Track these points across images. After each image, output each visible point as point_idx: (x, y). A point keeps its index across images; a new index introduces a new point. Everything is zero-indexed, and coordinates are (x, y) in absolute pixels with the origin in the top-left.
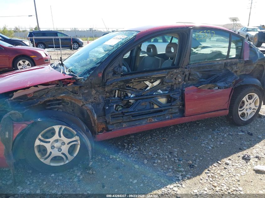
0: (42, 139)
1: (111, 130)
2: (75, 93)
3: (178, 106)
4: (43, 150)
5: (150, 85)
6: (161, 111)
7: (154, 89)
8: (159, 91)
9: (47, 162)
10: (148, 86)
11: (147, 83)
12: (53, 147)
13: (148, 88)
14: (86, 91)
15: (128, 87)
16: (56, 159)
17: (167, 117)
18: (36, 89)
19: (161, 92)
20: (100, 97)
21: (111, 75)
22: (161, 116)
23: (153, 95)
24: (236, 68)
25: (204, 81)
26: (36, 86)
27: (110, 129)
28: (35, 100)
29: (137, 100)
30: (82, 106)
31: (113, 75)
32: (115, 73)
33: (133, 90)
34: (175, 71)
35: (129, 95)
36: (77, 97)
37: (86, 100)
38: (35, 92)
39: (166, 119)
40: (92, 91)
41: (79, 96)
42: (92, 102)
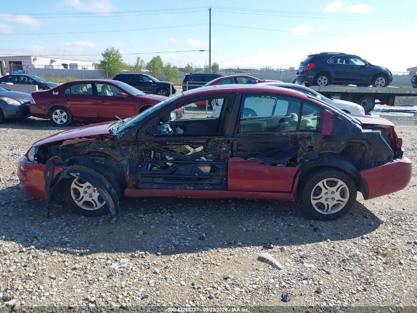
0: (77, 183)
1: (140, 189)
2: (113, 147)
3: (221, 178)
4: (77, 193)
5: (192, 150)
6: (201, 179)
7: (197, 155)
8: (203, 158)
9: (80, 204)
10: (189, 151)
11: (188, 148)
12: (85, 192)
13: (190, 153)
14: (124, 148)
15: (166, 149)
16: (87, 203)
17: (206, 188)
18: (81, 140)
19: (205, 159)
20: (136, 155)
21: (143, 134)
22: (199, 184)
23: (194, 161)
24: (309, 142)
25: (260, 154)
26: (80, 138)
27: (140, 187)
28: (80, 149)
29: (174, 164)
30: (120, 161)
31: (145, 135)
32: (147, 133)
33: (172, 153)
34: (217, 138)
35: (167, 157)
36: (115, 152)
37: (123, 156)
38: (79, 143)
39: (204, 189)
40: (129, 148)
41: (117, 151)
42: (129, 159)
